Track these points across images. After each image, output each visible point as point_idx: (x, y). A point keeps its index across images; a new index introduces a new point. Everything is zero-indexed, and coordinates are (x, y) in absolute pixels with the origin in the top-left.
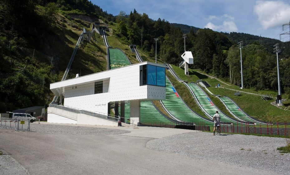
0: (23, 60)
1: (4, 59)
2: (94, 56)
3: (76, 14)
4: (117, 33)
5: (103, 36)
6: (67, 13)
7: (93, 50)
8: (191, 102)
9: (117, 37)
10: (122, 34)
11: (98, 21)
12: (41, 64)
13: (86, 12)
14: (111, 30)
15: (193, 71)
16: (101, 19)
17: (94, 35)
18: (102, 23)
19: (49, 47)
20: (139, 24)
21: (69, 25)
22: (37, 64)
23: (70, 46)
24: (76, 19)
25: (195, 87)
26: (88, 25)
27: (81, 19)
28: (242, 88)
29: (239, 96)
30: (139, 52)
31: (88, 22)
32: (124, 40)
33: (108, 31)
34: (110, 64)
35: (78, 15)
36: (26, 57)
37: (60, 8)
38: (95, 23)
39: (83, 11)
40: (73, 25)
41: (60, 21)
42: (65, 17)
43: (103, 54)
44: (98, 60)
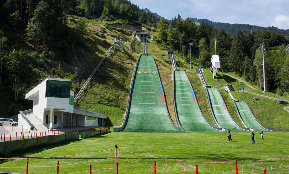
0: (50, 71)
1: (32, 71)
2: (122, 64)
3: (119, 24)
4: (157, 39)
5: (143, 44)
6: (110, 24)
7: (122, 59)
8: (204, 107)
9: (156, 43)
10: (163, 40)
11: (141, 28)
12: (66, 74)
13: (129, 21)
14: (152, 37)
15: (223, 75)
16: (144, 26)
17: (134, 43)
18: (145, 31)
19: (77, 58)
20: (180, 29)
21: (108, 35)
22: (61, 74)
23: (100, 55)
24: (118, 29)
25: (214, 92)
26: (129, 33)
27: (124, 28)
28: (264, 92)
29: (256, 100)
30: (176, 57)
31: (130, 31)
32: (163, 46)
33: (150, 38)
34: (136, 71)
35: (121, 24)
36: (52, 68)
37: (104, 20)
38: (137, 31)
39: (126, 21)
40: (112, 35)
41: (99, 32)
42: (106, 28)
43: (132, 62)
44: (125, 68)
